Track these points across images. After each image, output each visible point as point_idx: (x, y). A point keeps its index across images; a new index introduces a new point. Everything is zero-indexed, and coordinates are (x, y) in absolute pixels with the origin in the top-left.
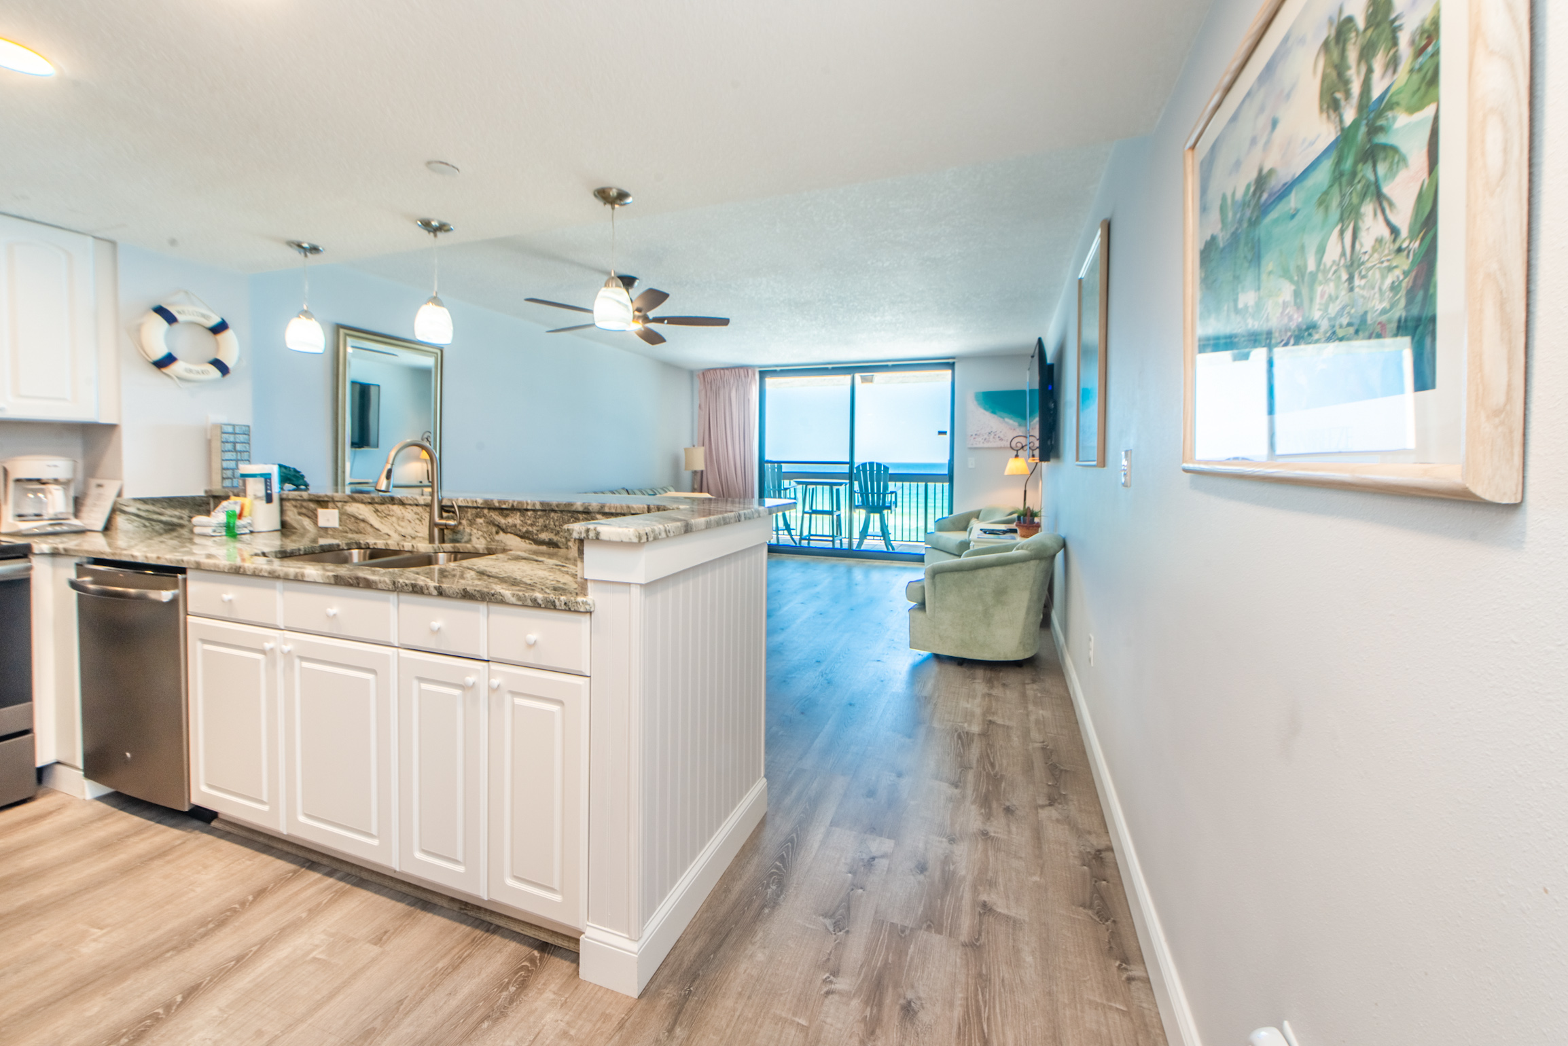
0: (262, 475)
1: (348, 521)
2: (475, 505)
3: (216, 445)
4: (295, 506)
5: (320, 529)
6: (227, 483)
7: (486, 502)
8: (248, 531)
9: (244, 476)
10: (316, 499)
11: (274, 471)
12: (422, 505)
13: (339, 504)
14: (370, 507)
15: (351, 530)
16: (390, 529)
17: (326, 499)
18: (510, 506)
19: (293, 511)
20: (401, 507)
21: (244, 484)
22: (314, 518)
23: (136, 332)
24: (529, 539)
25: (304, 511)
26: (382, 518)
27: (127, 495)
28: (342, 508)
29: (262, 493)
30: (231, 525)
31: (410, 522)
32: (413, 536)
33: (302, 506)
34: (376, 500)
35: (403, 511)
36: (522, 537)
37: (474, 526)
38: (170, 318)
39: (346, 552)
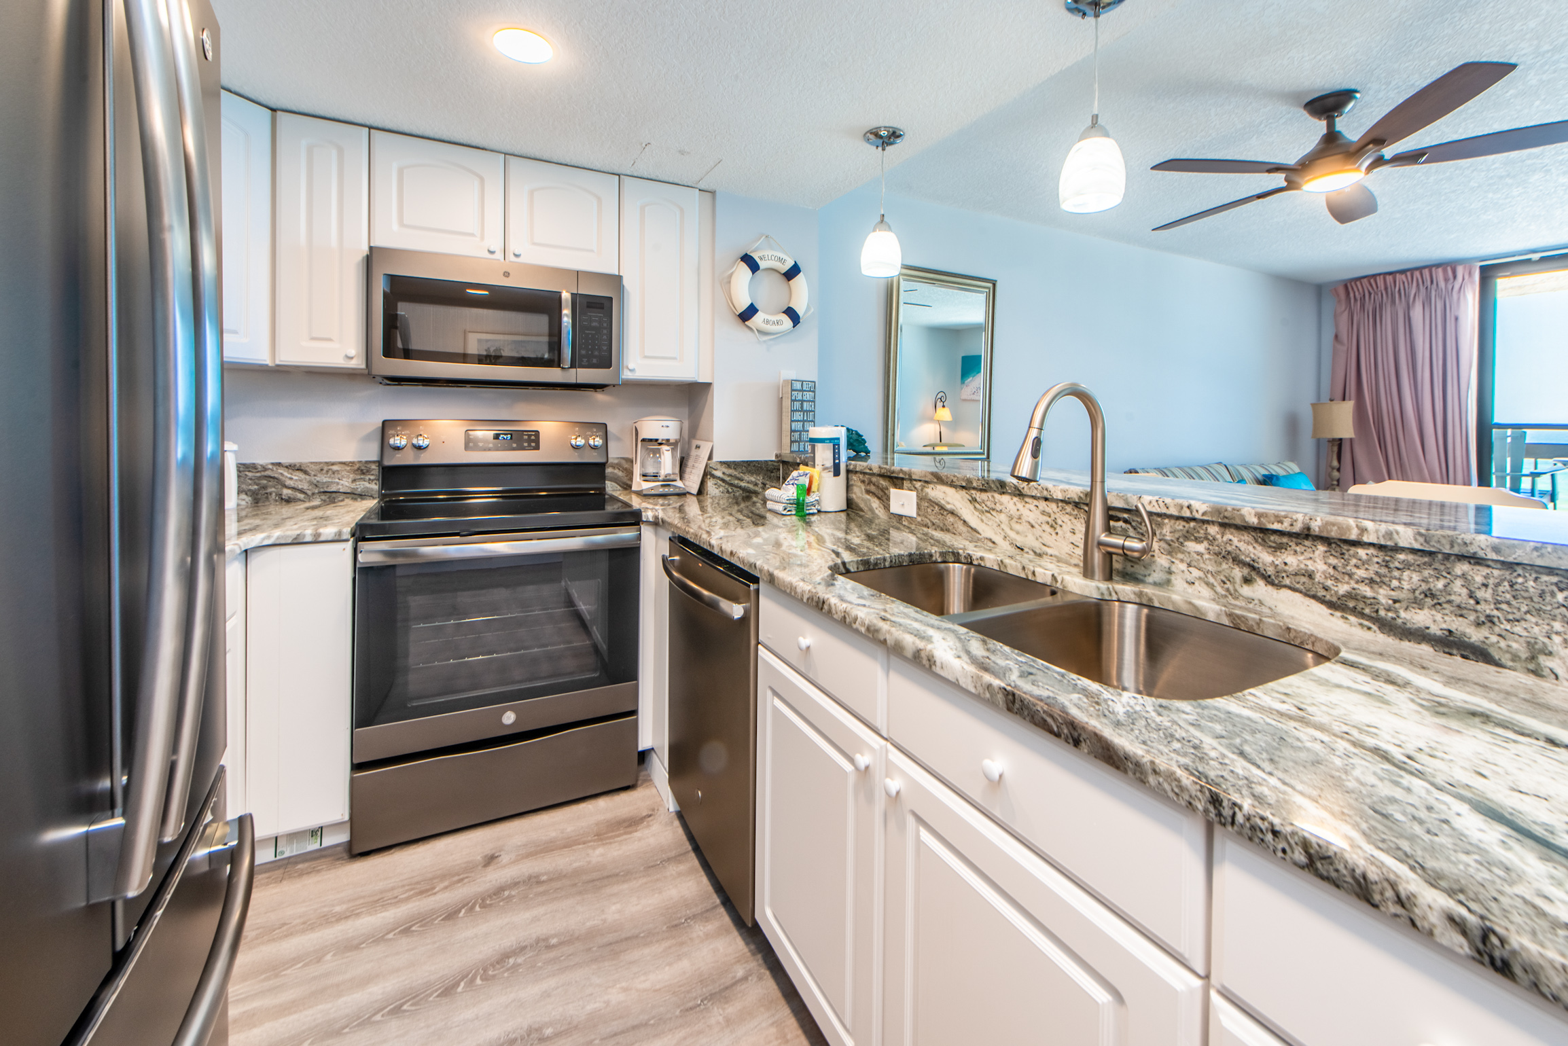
0: (831, 440)
1: (929, 510)
2: (1187, 514)
3: (787, 403)
4: (863, 482)
5: (892, 516)
6: (795, 447)
7: (1218, 511)
8: (816, 511)
9: (813, 441)
10: (889, 474)
11: (841, 433)
12: (1057, 501)
13: (918, 485)
14: (964, 492)
15: (934, 524)
16: (996, 534)
17: (901, 475)
18: (1297, 528)
19: (860, 487)
20: (1015, 499)
21: (813, 451)
22: (884, 499)
23: (727, 282)
24: (1354, 611)
25: (872, 488)
26: (982, 512)
27: (717, 458)
28: (922, 490)
29: (830, 463)
30: (801, 501)
31: (1032, 526)
32: (1038, 551)
33: (870, 482)
34: (975, 484)
35: (1020, 505)
36: (1331, 605)
37: (1180, 556)
38: (753, 265)
39: (942, 565)
